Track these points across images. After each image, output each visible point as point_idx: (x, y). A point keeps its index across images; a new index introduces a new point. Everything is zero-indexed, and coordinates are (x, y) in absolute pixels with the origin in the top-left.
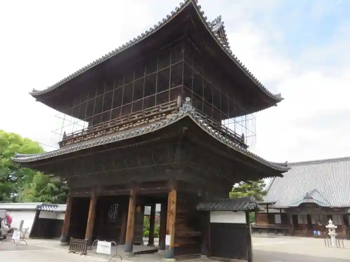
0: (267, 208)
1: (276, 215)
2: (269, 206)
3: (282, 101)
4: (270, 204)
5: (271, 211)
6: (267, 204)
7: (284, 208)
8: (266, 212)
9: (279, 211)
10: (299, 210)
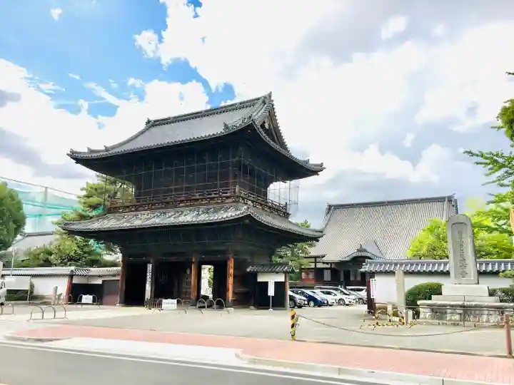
0: (315, 262)
1: (325, 271)
2: (318, 260)
3: (324, 170)
4: (319, 257)
5: (319, 266)
6: (315, 257)
7: (334, 263)
8: (314, 267)
9: (329, 266)
10: (350, 264)
